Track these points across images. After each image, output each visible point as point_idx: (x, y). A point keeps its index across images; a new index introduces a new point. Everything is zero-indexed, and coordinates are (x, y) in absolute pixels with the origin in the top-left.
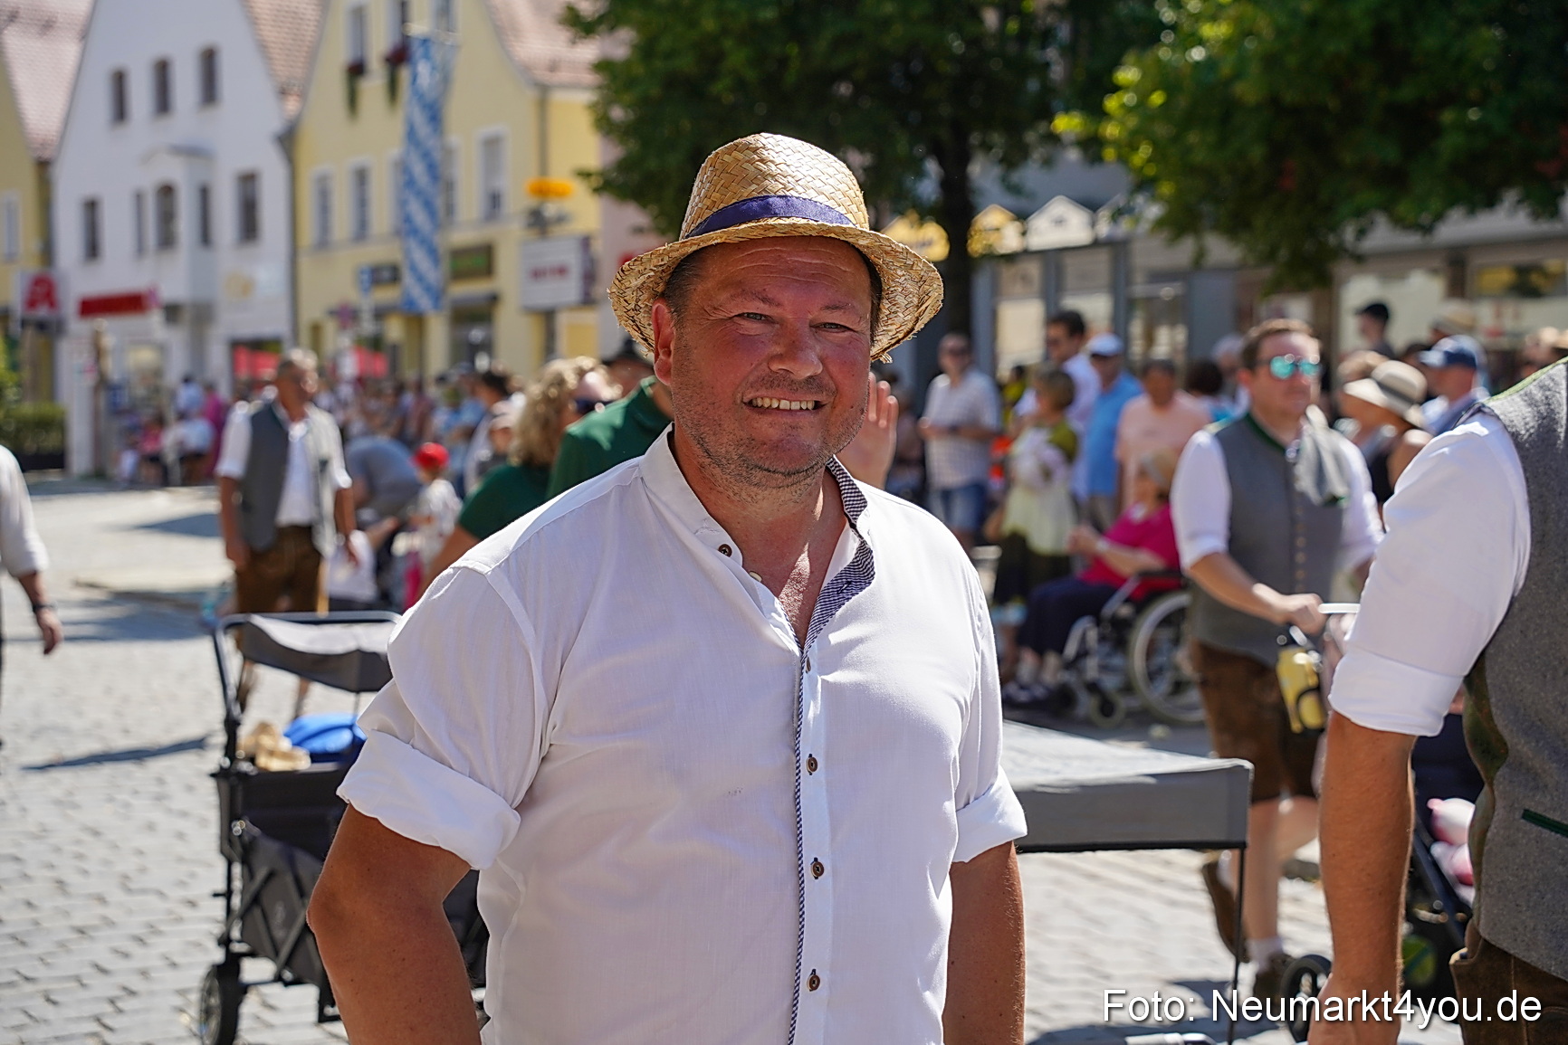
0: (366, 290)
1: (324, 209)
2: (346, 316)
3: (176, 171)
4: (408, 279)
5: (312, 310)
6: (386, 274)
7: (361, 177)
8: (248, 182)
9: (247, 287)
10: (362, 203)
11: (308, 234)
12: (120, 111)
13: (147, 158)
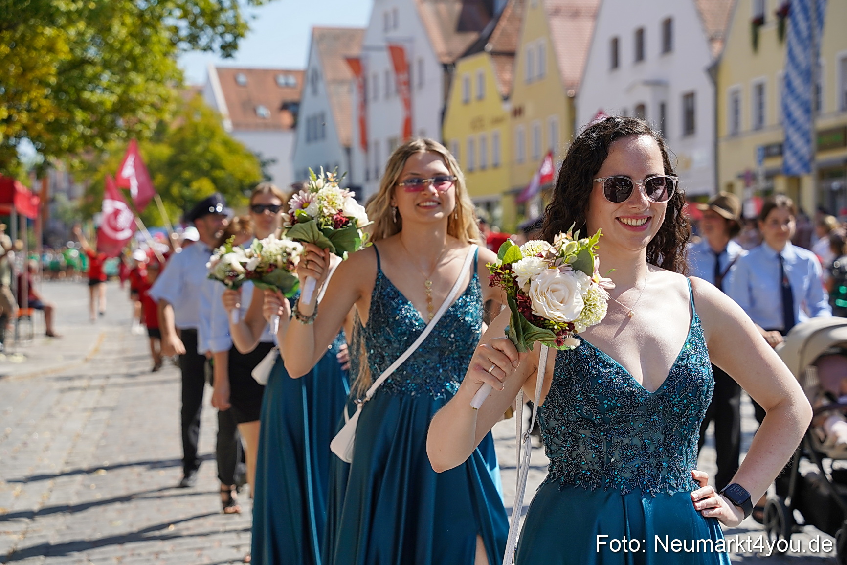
0: (760, 162)
1: (736, 112)
2: (748, 177)
3: (646, 96)
4: (788, 154)
5: (728, 175)
6: (775, 150)
7: (760, 89)
8: (689, 98)
9: (688, 163)
10: (760, 106)
11: (726, 127)
12: (615, 62)
13: (630, 89)
